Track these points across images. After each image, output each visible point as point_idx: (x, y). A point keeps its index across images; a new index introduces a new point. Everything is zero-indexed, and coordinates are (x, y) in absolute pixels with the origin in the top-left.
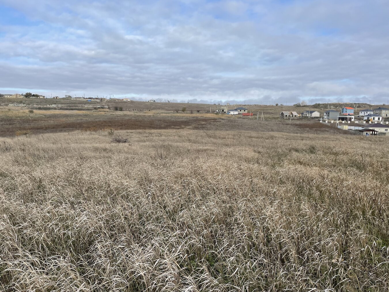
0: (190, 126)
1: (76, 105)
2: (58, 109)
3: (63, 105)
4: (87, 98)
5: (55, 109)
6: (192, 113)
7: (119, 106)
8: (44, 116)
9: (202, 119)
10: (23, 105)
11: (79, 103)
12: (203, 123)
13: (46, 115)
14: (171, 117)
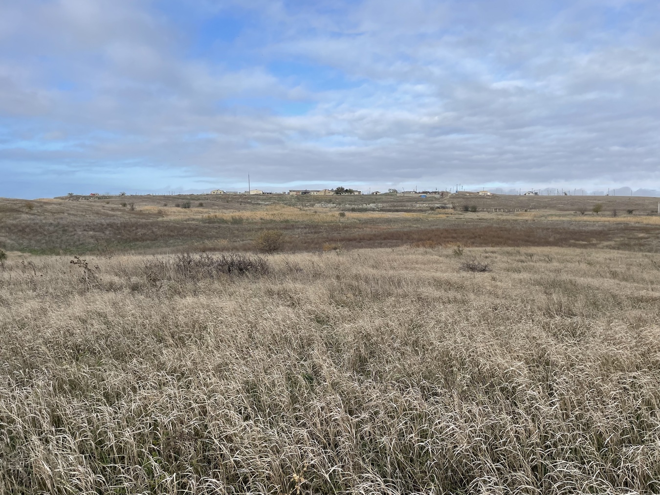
0: (609, 240)
1: (403, 203)
2: (377, 211)
3: (385, 205)
4: (419, 193)
5: (374, 210)
6: (615, 215)
7: (472, 203)
8: (358, 222)
9: (637, 227)
10: (332, 205)
11: (407, 201)
12: (641, 235)
13: (361, 220)
14: (570, 222)
